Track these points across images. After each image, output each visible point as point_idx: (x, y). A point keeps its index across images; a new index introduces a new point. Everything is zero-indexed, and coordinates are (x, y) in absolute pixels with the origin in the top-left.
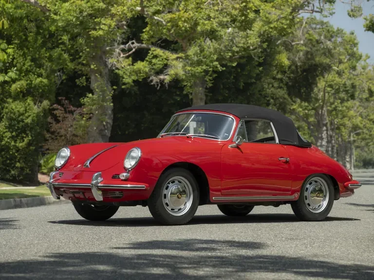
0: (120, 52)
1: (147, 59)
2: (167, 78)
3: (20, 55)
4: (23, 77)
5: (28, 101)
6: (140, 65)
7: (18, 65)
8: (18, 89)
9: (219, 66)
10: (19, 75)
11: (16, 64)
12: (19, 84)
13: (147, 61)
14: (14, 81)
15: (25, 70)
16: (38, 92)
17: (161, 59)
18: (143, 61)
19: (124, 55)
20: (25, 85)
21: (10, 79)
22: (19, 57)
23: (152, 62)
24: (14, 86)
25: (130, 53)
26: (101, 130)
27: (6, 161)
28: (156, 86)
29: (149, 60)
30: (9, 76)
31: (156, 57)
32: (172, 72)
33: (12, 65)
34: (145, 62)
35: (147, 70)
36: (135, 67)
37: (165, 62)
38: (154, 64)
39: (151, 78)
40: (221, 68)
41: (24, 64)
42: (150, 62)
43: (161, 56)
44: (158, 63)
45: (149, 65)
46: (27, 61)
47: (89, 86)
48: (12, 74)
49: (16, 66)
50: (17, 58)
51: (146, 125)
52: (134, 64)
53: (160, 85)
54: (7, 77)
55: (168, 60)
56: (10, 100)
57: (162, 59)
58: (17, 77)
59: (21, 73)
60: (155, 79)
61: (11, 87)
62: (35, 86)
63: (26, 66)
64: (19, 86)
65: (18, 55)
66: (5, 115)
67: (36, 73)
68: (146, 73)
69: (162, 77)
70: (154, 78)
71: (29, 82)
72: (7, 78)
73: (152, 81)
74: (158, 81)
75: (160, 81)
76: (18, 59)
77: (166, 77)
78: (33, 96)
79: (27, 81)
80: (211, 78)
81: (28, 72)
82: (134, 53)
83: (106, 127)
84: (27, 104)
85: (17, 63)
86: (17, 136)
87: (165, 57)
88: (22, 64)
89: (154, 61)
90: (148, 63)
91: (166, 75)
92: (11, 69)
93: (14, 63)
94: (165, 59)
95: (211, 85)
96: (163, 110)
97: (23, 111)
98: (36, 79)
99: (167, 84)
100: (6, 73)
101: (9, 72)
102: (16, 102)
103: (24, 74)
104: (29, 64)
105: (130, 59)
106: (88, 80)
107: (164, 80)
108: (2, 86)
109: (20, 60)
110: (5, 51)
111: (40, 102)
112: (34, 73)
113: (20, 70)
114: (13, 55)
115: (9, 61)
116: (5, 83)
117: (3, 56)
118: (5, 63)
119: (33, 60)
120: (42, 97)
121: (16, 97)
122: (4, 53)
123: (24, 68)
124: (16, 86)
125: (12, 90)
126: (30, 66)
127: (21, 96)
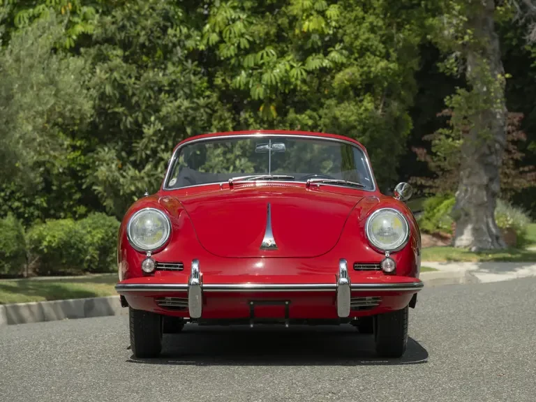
3: (350, 20)
4: (356, 59)
5: (365, 103)
7: (347, 39)
8: (346, 82)
10: (348, 57)
11: (342, 37)
12: (348, 73)
14: (339, 67)
15: (358, 48)
16: (382, 87)
20: (357, 75)
21: (332, 65)
22: (347, 24)
24: (339, 76)
26: (484, 155)
30: (330, 58)
33: (335, 40)
41: (357, 37)
46: (362, 30)
47: (464, 75)
48: (334, 55)
49: (341, 41)
50: (343, 26)
54: (327, 61)
56: (332, 102)
58: (345, 60)
59: (351, 53)
61: (333, 78)
62: (376, 76)
63: (360, 41)
64: (347, 77)
65: (346, 21)
66: (324, 129)
67: (378, 53)
71: (365, 68)
72: (326, 63)
76: (344, 28)
78: (373, 94)
79: (362, 67)
81: (363, 51)
83: (493, 150)
84: (363, 108)
85: (344, 34)
88: (353, 36)
92: (334, 47)
93: (339, 36)
97: (355, 121)
98: (378, 62)
100: (326, 54)
101: (332, 51)
102: (343, 105)
103: (357, 55)
104: (367, 35)
108: (319, 78)
109: (350, 29)
110: (322, 13)
111: (386, 105)
112: (374, 54)
113: (350, 49)
114: (337, 21)
115: (331, 32)
116: (323, 71)
117: (319, 23)
118: (322, 35)
119: (372, 29)
120: (388, 96)
121: (343, 96)
122: (321, 18)
123: (357, 43)
124: (341, 77)
125: (335, 84)
126: (367, 40)
127: (351, 93)
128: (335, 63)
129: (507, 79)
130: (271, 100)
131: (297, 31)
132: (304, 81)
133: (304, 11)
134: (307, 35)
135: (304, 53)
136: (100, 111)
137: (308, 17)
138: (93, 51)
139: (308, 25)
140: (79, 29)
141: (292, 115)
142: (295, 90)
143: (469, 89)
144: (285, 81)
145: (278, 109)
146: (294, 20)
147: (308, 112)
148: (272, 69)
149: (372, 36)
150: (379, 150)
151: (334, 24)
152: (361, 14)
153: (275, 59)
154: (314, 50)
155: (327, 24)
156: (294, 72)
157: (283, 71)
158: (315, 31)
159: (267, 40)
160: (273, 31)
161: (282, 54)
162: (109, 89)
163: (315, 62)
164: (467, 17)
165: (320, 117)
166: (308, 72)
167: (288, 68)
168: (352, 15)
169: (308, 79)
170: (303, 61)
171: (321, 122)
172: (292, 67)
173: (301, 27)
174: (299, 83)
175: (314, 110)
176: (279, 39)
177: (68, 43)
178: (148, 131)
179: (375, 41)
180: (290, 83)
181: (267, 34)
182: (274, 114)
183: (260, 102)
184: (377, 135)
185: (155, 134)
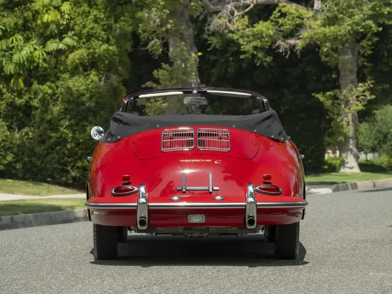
0: (234, 9)
1: (272, 18)
2: (299, 44)
3: (79, 13)
4: (84, 43)
5: (91, 76)
6: (262, 27)
7: (77, 28)
8: (77, 60)
9: (373, 25)
10: (78, 42)
11: (73, 26)
12: (78, 54)
13: (272, 21)
14: (72, 49)
15: (86, 35)
16: (105, 64)
17: (291, 18)
18: (267, 21)
19: (239, 13)
20: (85, 54)
21: (66, 47)
22: (77, 16)
23: (278, 23)
24: (71, 56)
25: (247, 10)
27: (62, 158)
28: (284, 54)
29: (275, 20)
30: (64, 43)
31: (283, 15)
32: (305, 34)
33: (68, 28)
34: (269, 22)
35: (271, 32)
36: (255, 29)
37: (297, 22)
38: (282, 25)
39: (277, 44)
40: (377, 28)
41: (84, 27)
42: (277, 22)
43: (292, 14)
44: (288, 24)
45: (273, 26)
46: (89, 21)
47: (167, 54)
48: (68, 40)
49: (72, 30)
50: (74, 18)
51: (286, 108)
52: (254, 25)
53: (289, 53)
54: (62, 45)
55: (303, 19)
56: (66, 76)
57: (293, 18)
58: (76, 44)
59: (80, 38)
60: (283, 45)
61: (67, 57)
62: (99, 56)
63: (87, 29)
64: (77, 57)
65: (76, 14)
66: (61, 96)
67: (101, 39)
68: (270, 36)
69: (292, 41)
70: (282, 43)
71: (91, 50)
72: (61, 46)
73: (278, 47)
74: (288, 47)
75: (290, 47)
76: (75, 20)
77: (298, 41)
78: (98, 70)
79: (89, 49)
80: (370, 43)
81: (89, 37)
82: (251, 10)
84: (90, 80)
85: (75, 25)
86: (77, 124)
87: (297, 14)
88: (81, 26)
89: (280, 21)
90: (273, 23)
91: (299, 39)
92: (67, 34)
93: (71, 25)
94: (297, 17)
95: (370, 52)
96: (307, 87)
97: (84, 90)
98: (101, 45)
99: (299, 51)
100: (61, 39)
101: (65, 37)
102: (74, 78)
103: (84, 40)
104: (92, 25)
105: (246, 17)
106: (166, 45)
107: (294, 46)
108: (56, 57)
109: (79, 20)
110: (57, 8)
111: (108, 78)
112: (97, 39)
113: (79, 35)
114: (69, 14)
115: (65, 23)
116: (59, 52)
117: (56, 16)
118: (58, 25)
119: (96, 20)
120: (109, 71)
121: (74, 71)
122: (57, 12)
123: (84, 31)
124: (74, 57)
125: (69, 62)
126: (93, 28)
127: (81, 69)
128: (68, 46)
129: (199, 56)
130: (19, 75)
131: (39, 22)
132: (44, 60)
133: (44, 6)
134: (46, 25)
135: (45, 39)
137: (47, 11)
139: (47, 18)
141: (35, 86)
142: (37, 66)
143: (171, 64)
144: (30, 60)
145: (24, 82)
146: (36, 13)
147: (48, 83)
148: (20, 51)
149: (96, 25)
150: (102, 112)
151: (67, 16)
152: (87, 9)
153: (22, 43)
154: (52, 37)
155: (62, 17)
156: (37, 53)
157: (29, 52)
158: (53, 22)
159: (16, 29)
160: (21, 22)
161: (27, 40)
163: (52, 46)
164: (169, 11)
165: (57, 87)
166: (48, 53)
167: (32, 50)
168: (81, 10)
169: (48, 58)
170: (44, 45)
171: (58, 91)
172: (35, 49)
173: (42, 19)
174: (41, 61)
175: (53, 82)
176: (25, 28)
179: (98, 30)
180: (34, 61)
181: (16, 24)
182: (22, 85)
183: (11, 76)
184: (101, 101)
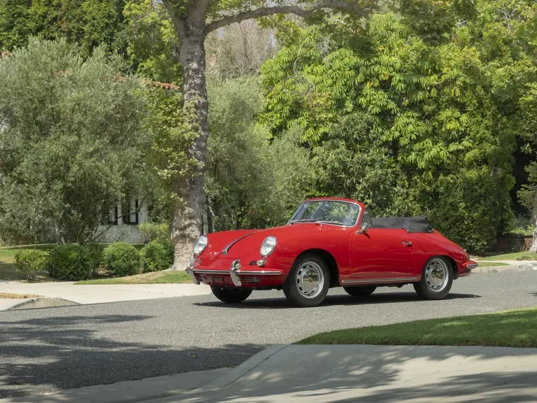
3: (474, 122)
4: (477, 145)
5: (483, 170)
7: (472, 134)
8: (472, 158)
10: (473, 144)
12: (473, 153)
14: (468, 149)
15: (479, 138)
16: (493, 160)
20: (478, 154)
22: (472, 125)
27: (461, 231)
30: (463, 145)
33: (465, 134)
41: (478, 132)
46: (481, 128)
48: (466, 143)
49: (469, 135)
50: (470, 126)
56: (464, 169)
58: (471, 145)
59: (475, 141)
61: (464, 156)
62: (489, 155)
63: (480, 134)
64: (472, 155)
65: (472, 123)
66: (460, 185)
67: (490, 141)
71: (483, 150)
72: (460, 147)
78: (487, 164)
79: (481, 149)
81: (482, 140)
84: (482, 173)
85: (470, 131)
86: (472, 206)
88: (475, 132)
92: (465, 138)
93: (468, 131)
97: (477, 180)
98: (490, 146)
100: (460, 142)
101: (463, 140)
102: (470, 171)
103: (478, 142)
104: (483, 131)
108: (456, 155)
109: (474, 128)
110: (458, 119)
111: (495, 171)
112: (487, 141)
113: (474, 139)
114: (466, 123)
115: (463, 130)
116: (459, 151)
117: (456, 125)
118: (458, 132)
119: (487, 128)
120: (496, 165)
121: (470, 166)
122: (457, 122)
123: (478, 136)
124: (469, 155)
125: (466, 159)
126: (484, 134)
127: (475, 164)
128: (465, 147)
130: (429, 169)
131: (443, 129)
132: (448, 158)
133: (447, 118)
134: (449, 131)
135: (448, 142)
136: (333, 177)
137: (449, 121)
138: (329, 143)
139: (449, 126)
140: (322, 130)
141: (441, 177)
142: (443, 162)
144: (437, 158)
145: (433, 174)
146: (441, 124)
147: (451, 175)
148: (430, 152)
149: (487, 131)
150: (491, 197)
151: (464, 125)
152: (480, 119)
153: (431, 145)
154: (453, 140)
155: (461, 125)
156: (442, 153)
157: (436, 152)
158: (453, 129)
159: (427, 135)
160: (430, 129)
161: (435, 143)
162: (336, 165)
163: (453, 147)
165: (457, 178)
166: (451, 153)
167: (439, 150)
168: (474, 120)
169: (451, 156)
170: (447, 146)
171: (458, 181)
172: (441, 150)
173: (445, 127)
174: (445, 158)
175: (454, 174)
176: (434, 134)
177: (316, 138)
178: (359, 188)
179: (488, 134)
180: (440, 159)
181: (427, 131)
182: (431, 176)
183: (423, 170)
184: (490, 189)
185: (362, 189)
